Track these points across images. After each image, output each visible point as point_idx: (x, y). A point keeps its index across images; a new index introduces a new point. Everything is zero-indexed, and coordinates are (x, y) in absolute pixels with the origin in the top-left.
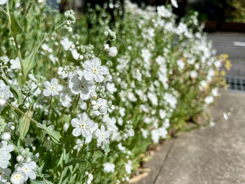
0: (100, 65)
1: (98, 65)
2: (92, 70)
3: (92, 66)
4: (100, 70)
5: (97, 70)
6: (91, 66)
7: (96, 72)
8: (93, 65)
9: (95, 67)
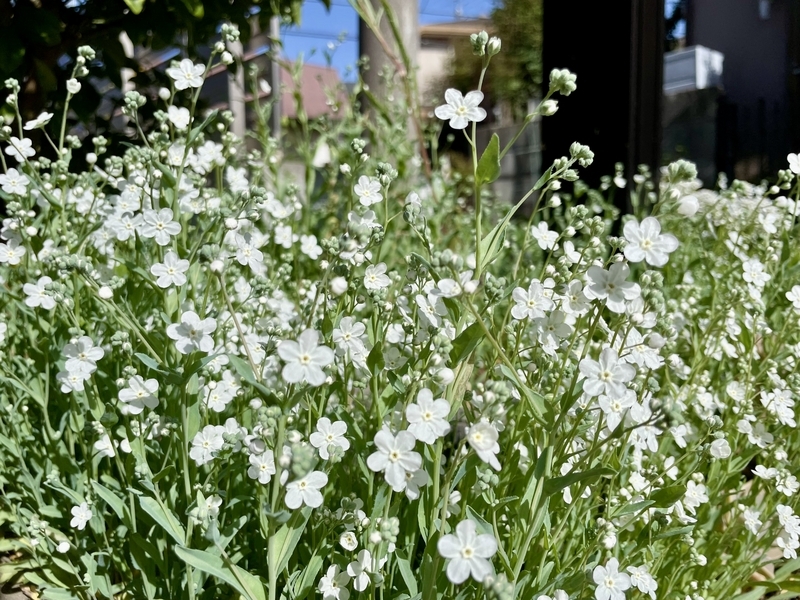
0: (658, 232)
1: (654, 234)
2: (641, 244)
3: (640, 233)
4: (657, 243)
5: (652, 243)
6: (638, 235)
7: (649, 246)
8: (643, 232)
9: (646, 237)
